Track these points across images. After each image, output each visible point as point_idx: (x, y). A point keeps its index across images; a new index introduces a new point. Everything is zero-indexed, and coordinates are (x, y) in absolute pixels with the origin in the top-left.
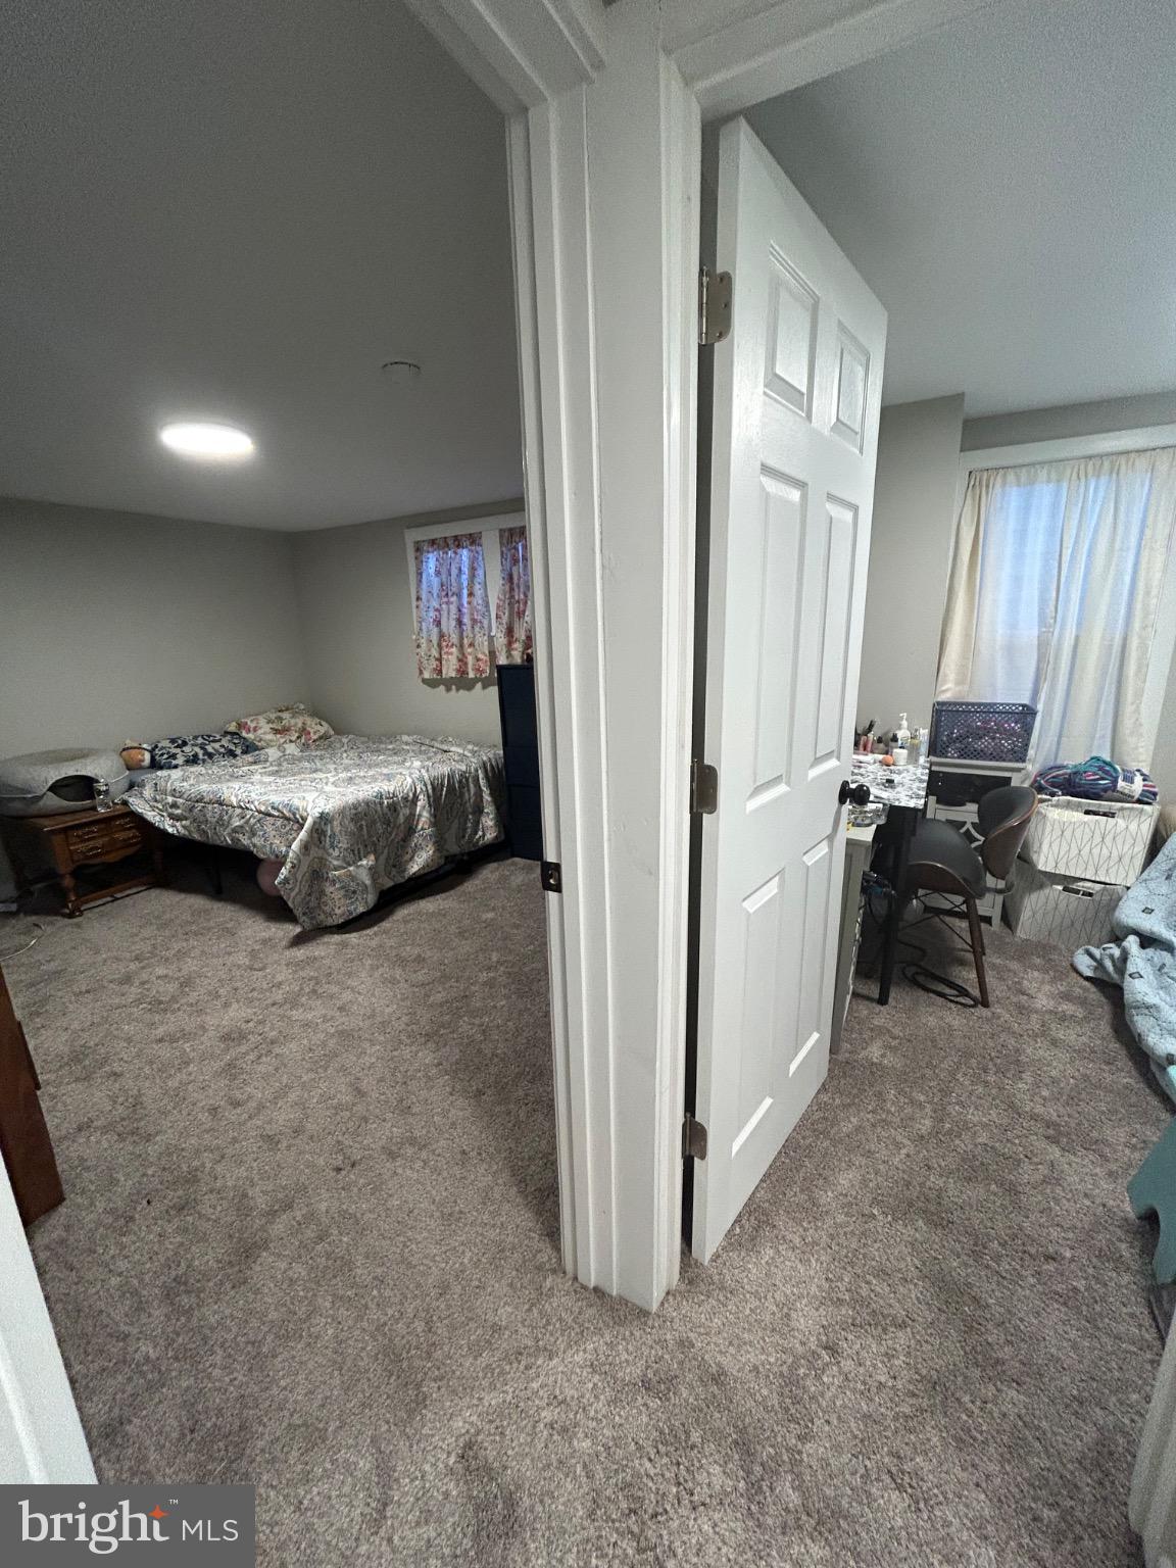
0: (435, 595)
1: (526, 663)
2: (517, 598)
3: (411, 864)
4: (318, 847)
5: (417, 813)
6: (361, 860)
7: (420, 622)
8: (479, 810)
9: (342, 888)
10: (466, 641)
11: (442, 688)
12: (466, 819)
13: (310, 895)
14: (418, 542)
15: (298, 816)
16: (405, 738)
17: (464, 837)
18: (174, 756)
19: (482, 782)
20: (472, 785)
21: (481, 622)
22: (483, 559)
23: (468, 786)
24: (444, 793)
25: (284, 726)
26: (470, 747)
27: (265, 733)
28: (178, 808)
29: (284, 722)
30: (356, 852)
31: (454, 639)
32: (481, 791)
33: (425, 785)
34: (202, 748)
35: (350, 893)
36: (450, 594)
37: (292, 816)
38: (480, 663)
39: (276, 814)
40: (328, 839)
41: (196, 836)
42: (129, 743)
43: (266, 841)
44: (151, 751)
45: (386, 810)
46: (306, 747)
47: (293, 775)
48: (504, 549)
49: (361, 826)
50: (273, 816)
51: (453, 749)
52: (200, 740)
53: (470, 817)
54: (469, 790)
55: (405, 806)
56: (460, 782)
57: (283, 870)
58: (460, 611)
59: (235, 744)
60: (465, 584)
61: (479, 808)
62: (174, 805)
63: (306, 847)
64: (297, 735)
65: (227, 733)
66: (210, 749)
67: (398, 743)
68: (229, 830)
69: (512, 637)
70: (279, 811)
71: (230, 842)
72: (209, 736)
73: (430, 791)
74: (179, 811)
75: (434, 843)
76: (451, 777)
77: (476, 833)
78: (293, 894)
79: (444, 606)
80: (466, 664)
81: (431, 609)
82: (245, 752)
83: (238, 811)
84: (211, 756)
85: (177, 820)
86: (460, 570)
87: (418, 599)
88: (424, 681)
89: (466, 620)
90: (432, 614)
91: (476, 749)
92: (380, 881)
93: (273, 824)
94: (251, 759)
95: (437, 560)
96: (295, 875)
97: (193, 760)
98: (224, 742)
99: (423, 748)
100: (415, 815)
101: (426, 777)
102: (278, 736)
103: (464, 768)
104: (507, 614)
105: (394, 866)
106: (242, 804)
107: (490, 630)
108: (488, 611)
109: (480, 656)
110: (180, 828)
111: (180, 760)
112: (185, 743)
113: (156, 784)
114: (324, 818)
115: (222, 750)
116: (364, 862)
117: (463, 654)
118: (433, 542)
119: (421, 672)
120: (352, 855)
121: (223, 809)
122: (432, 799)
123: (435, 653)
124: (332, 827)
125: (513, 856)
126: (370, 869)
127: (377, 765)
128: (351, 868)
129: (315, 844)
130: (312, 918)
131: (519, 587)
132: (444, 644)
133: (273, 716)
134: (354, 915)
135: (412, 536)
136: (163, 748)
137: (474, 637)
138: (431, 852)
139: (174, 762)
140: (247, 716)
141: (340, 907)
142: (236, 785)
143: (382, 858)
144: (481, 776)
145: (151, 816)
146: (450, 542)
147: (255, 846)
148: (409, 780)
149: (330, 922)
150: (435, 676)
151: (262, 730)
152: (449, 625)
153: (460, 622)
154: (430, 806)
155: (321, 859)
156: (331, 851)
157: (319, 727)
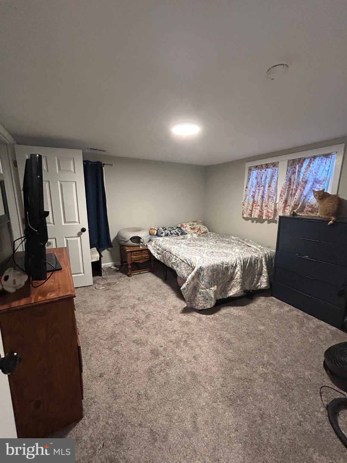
0: (254, 186)
1: (292, 216)
2: (292, 188)
3: (230, 292)
4: (197, 279)
5: (236, 272)
6: (212, 287)
7: (246, 196)
8: (260, 274)
9: (203, 296)
10: (264, 204)
11: (250, 221)
12: (255, 277)
13: (191, 295)
14: (250, 167)
15: (192, 265)
16: (233, 237)
17: (252, 284)
18: (162, 233)
19: (264, 263)
20: (259, 264)
21: (272, 197)
22: (278, 172)
23: (258, 264)
24: (247, 265)
25: (194, 227)
26: (260, 246)
27: (188, 229)
28: (159, 251)
29: (194, 226)
30: (210, 284)
31: (259, 203)
32: (263, 266)
33: (241, 261)
34: (170, 231)
35: (206, 299)
36: (260, 186)
37: (190, 264)
38: (269, 213)
39: (186, 262)
40: (201, 277)
41: (162, 261)
42: (152, 227)
43: (181, 271)
44: (157, 231)
45: (224, 269)
46: (199, 235)
47: (193, 247)
48: (289, 168)
49: (214, 274)
50: (185, 262)
51: (252, 246)
52: (170, 229)
53: (256, 276)
54: (257, 265)
55: (232, 269)
56: (255, 261)
57: (184, 285)
58: (263, 192)
59: (179, 231)
60: (268, 182)
61: (260, 273)
62: (158, 250)
63: (193, 278)
64: (197, 230)
65: (178, 227)
66: (172, 232)
67: (230, 239)
68: (171, 262)
69: (287, 204)
70: (187, 261)
71: (171, 266)
72: (172, 228)
73: (242, 264)
74: (159, 252)
75: (241, 286)
76: (251, 259)
77: (258, 283)
78: (186, 294)
79: (257, 191)
80: (262, 213)
81: (252, 191)
82: (181, 234)
83: (175, 257)
84: (172, 234)
85: (159, 254)
86: (266, 177)
87: (247, 188)
88: (244, 218)
89: (266, 196)
90: (252, 193)
91: (262, 247)
92: (217, 296)
93: (184, 265)
94: (182, 237)
95: (257, 173)
96: (188, 288)
97: (167, 235)
98: (176, 230)
99: (239, 243)
100: (234, 273)
101: (241, 258)
102: (192, 230)
103: (257, 256)
104: (286, 194)
105: (223, 291)
106: (176, 255)
107: (276, 200)
108: (277, 193)
109: (269, 210)
110: (159, 257)
111: (163, 235)
112: (166, 229)
113: (155, 242)
114: (201, 269)
115: (175, 233)
116: (213, 288)
117: (262, 210)
118: (256, 167)
119: (243, 214)
120: (209, 285)
121: (171, 255)
122: (242, 267)
123: (250, 208)
124: (203, 273)
125: (272, 296)
126: (214, 291)
127: (222, 247)
128: (208, 290)
129: (196, 277)
130: (191, 304)
131: (294, 183)
132: (255, 205)
133: (191, 223)
134: (206, 308)
135: (248, 165)
136: (160, 230)
137: (268, 202)
138: (239, 289)
139: (162, 235)
140: (184, 223)
141: (201, 304)
142: (176, 247)
143: (220, 287)
144: (263, 260)
145: (152, 252)
146: (263, 166)
147: (177, 270)
148: (235, 258)
149: (197, 307)
150: (249, 216)
151: (187, 228)
152: (258, 198)
153: (263, 197)
154: (241, 270)
155: (198, 283)
156: (201, 281)
157: (204, 229)
